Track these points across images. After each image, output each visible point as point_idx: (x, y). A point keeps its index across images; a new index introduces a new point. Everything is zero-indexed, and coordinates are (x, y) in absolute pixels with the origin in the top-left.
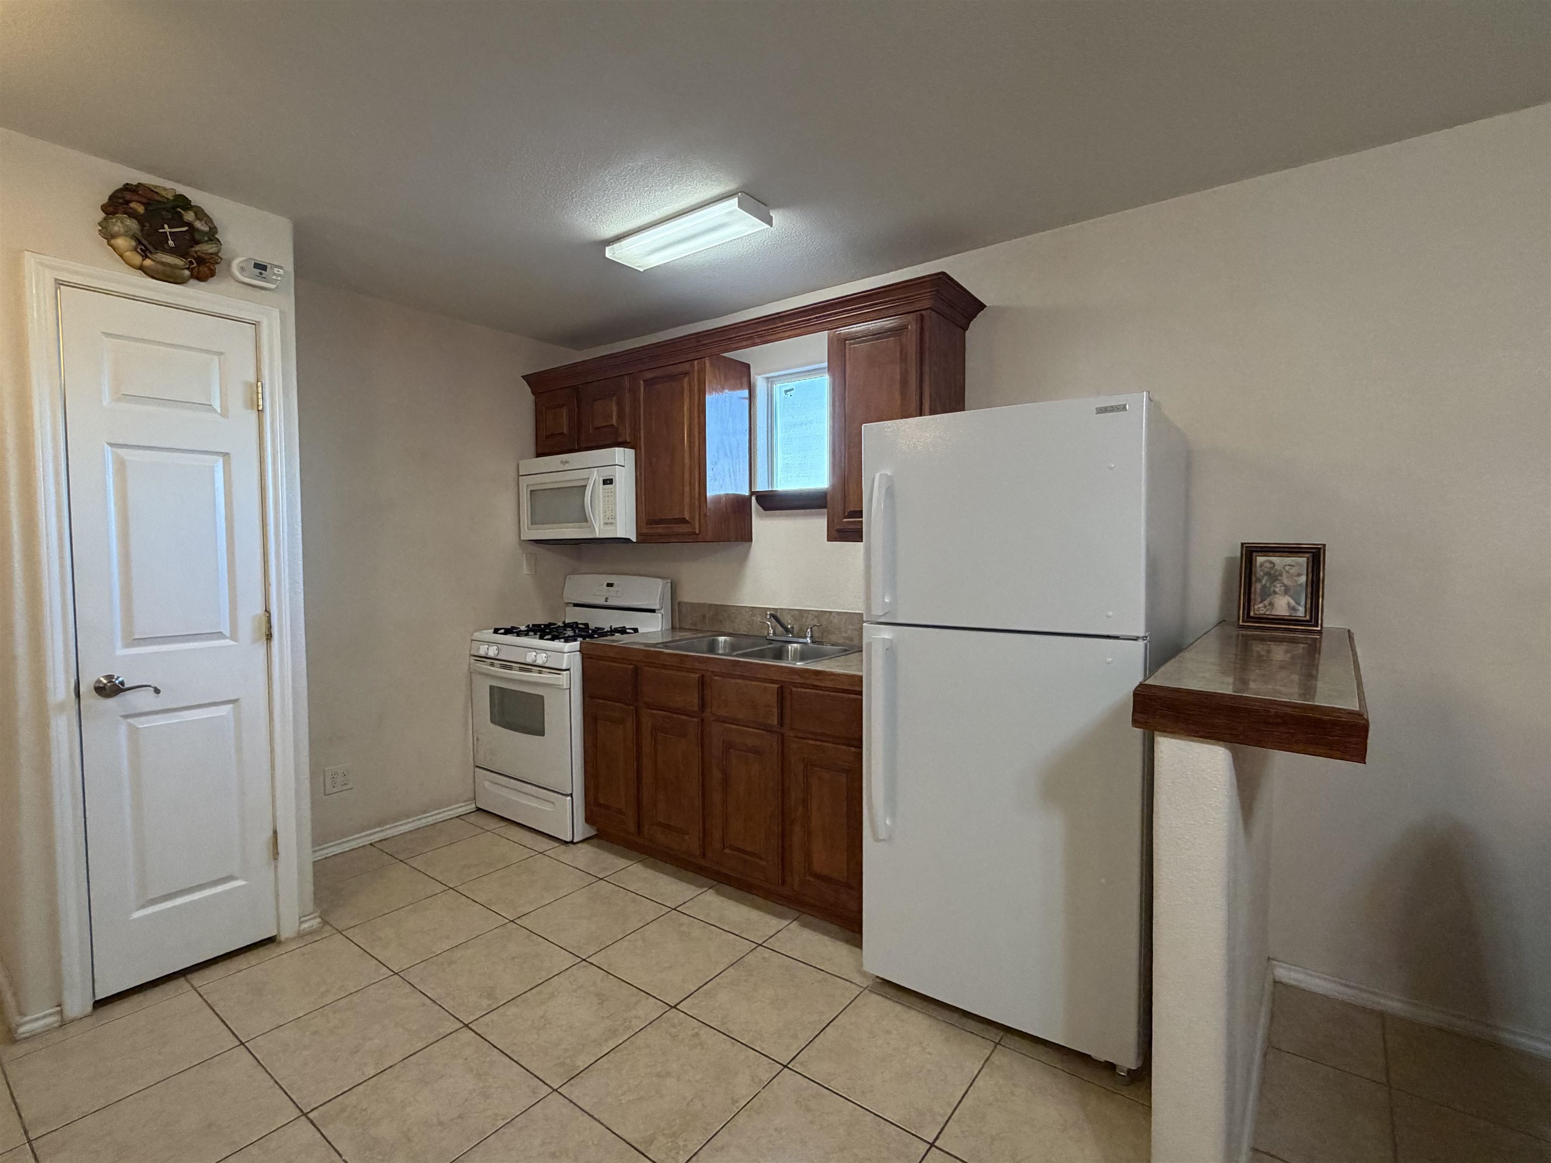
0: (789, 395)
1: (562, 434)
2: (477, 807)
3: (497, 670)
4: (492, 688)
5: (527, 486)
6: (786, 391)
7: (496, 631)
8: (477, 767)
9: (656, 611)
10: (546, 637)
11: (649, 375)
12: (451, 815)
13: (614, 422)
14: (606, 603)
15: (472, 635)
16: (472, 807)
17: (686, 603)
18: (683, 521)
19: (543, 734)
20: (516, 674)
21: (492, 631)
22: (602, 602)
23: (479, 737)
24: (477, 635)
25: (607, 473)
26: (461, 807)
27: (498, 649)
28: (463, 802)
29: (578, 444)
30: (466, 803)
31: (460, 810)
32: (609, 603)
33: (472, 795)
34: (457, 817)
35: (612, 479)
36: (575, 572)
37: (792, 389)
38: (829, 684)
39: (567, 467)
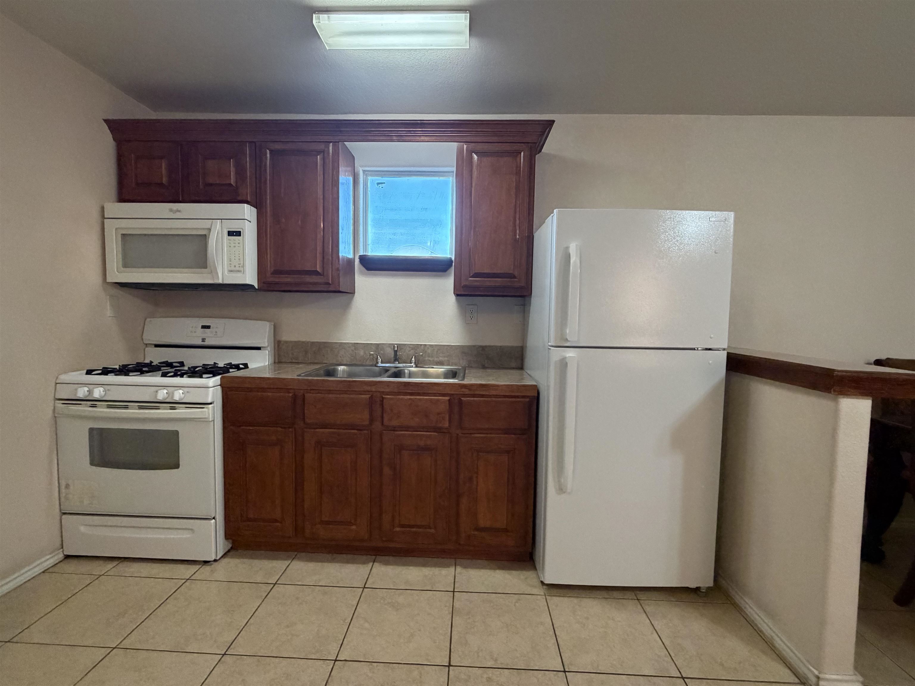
0: (380, 187)
1: (161, 185)
2: (64, 555)
3: (102, 410)
4: (91, 430)
5: (116, 229)
6: (378, 184)
7: (89, 372)
8: (65, 514)
9: (262, 349)
10: (168, 375)
11: (277, 146)
12: (36, 572)
13: (233, 182)
14: (203, 343)
15: (57, 378)
16: (61, 556)
17: (286, 342)
18: (316, 273)
19: (176, 466)
20: (133, 412)
21: (85, 371)
22: (199, 342)
23: (70, 482)
24: (64, 378)
25: (234, 226)
26: (48, 560)
27: (105, 391)
28: (50, 554)
29: (182, 196)
30: (54, 554)
31: (48, 563)
32: (206, 343)
33: (58, 543)
34: (43, 572)
35: (240, 232)
36: (152, 315)
37: (385, 183)
38: (494, 393)
39: (178, 215)
